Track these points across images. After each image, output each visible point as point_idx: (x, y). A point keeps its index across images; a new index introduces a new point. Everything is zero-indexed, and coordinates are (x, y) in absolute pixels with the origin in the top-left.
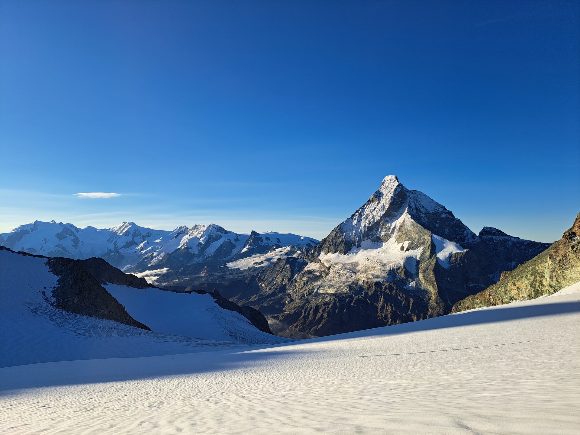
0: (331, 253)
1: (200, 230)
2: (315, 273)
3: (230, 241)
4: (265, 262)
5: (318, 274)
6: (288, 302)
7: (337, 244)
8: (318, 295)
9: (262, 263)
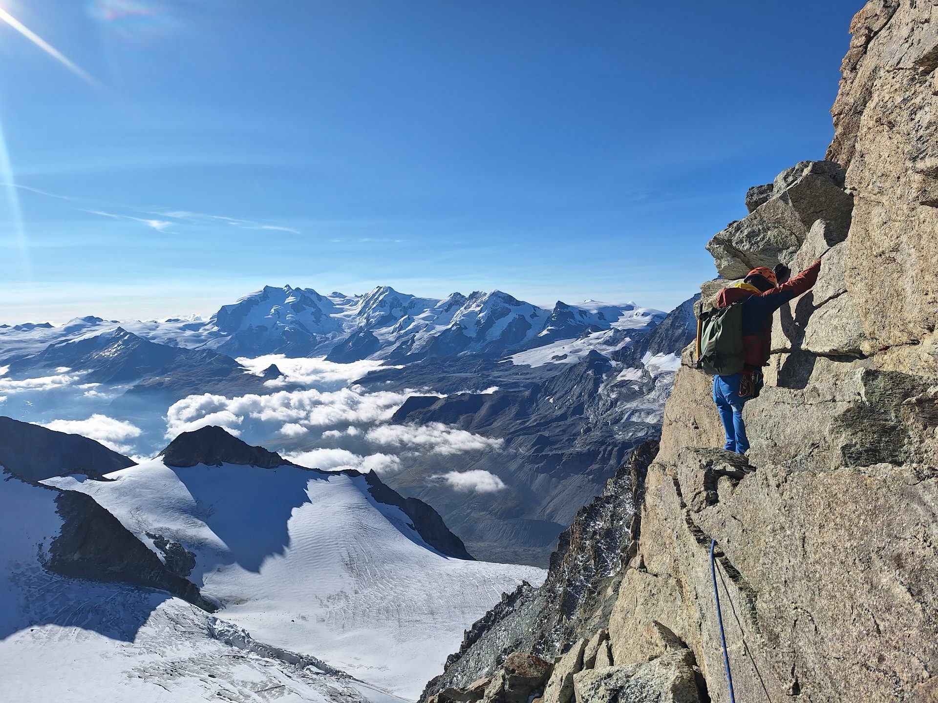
0: (662, 353)
1: (479, 301)
2: (632, 387)
3: (522, 318)
4: (571, 356)
5: (637, 388)
6: (584, 431)
7: (674, 339)
8: (629, 424)
9: (565, 356)
